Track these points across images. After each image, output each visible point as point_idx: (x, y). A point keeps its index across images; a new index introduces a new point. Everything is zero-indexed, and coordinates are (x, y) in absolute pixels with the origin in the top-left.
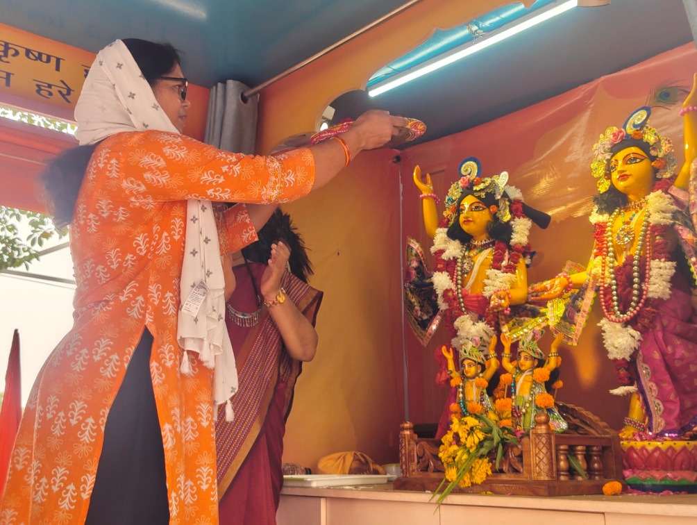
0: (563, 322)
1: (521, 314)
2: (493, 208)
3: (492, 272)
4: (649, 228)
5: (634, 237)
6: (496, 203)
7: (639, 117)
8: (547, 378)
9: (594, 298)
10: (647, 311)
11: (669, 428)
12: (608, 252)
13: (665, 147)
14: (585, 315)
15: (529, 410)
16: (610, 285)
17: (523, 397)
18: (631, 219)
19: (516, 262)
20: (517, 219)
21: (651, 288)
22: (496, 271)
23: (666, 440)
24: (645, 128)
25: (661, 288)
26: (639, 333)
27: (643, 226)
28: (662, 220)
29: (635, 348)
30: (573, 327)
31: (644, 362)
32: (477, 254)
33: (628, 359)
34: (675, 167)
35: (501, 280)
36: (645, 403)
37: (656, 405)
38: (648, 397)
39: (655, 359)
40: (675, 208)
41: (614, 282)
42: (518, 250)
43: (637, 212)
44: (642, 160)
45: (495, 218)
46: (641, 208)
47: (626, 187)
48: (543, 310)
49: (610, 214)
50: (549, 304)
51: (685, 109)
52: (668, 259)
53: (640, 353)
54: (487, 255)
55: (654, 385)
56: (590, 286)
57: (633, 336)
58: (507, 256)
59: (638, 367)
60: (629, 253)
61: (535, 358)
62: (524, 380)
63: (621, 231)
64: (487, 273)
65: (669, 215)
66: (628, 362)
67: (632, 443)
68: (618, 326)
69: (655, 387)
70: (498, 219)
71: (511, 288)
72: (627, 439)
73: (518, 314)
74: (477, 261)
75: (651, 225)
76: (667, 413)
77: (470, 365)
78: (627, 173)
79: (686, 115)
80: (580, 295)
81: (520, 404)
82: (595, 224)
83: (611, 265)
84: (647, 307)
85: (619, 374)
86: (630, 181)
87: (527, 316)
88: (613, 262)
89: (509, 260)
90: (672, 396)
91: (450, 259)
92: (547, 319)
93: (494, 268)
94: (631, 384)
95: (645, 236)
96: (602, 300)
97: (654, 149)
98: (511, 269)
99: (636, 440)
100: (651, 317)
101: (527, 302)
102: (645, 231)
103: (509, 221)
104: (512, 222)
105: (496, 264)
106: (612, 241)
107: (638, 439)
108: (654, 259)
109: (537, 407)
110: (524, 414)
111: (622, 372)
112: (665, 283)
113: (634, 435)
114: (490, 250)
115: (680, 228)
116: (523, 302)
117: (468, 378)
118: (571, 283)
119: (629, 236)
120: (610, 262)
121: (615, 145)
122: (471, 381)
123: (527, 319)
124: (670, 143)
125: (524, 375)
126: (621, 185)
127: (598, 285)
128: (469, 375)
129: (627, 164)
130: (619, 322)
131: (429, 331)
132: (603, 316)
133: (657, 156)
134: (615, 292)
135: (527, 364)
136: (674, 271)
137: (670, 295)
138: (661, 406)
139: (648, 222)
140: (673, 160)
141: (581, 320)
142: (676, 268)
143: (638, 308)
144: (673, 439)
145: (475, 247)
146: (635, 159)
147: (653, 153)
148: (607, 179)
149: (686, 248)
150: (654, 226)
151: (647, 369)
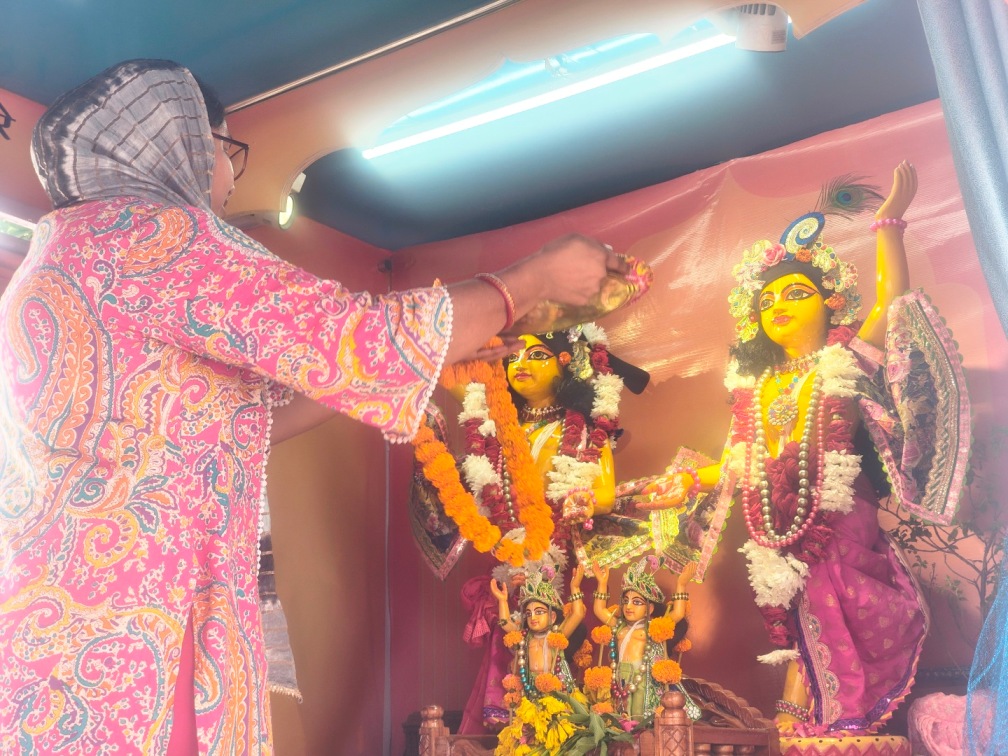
0: (679, 545)
1: (606, 529)
2: (565, 357)
3: (562, 461)
4: (822, 402)
5: (797, 415)
6: (569, 348)
7: (806, 227)
8: (671, 635)
9: (731, 508)
10: (820, 531)
11: (848, 715)
12: (755, 436)
13: (846, 278)
14: (717, 535)
15: (640, 687)
16: (759, 488)
17: (632, 666)
18: (792, 386)
19: (601, 445)
20: (601, 376)
21: (826, 495)
22: (570, 459)
23: (844, 735)
24: (815, 247)
25: (841, 495)
26: (807, 566)
27: (813, 397)
28: (842, 389)
29: (799, 589)
30: (697, 553)
31: (812, 611)
32: (535, 430)
33: (787, 606)
34: (859, 309)
35: (577, 473)
36: (811, 676)
37: (828, 680)
38: (816, 667)
39: (829, 608)
40: (859, 371)
41: (765, 483)
42: (603, 426)
43: (801, 375)
44: (810, 295)
45: (566, 373)
46: (807, 370)
47: (784, 336)
48: (643, 524)
49: (757, 376)
50: (653, 516)
51: (880, 221)
52: (852, 451)
53: (806, 597)
54: (552, 432)
55: (825, 648)
56: (725, 488)
57: (796, 571)
58: (584, 435)
59: (801, 619)
60: (789, 440)
61: (651, 602)
62: (633, 637)
63: (776, 404)
64: (554, 462)
65: (852, 383)
66: (786, 611)
67: (795, 741)
68: (772, 554)
69: (826, 652)
70: (571, 374)
71: (594, 487)
72: (785, 735)
73: (602, 529)
74: (536, 441)
75: (825, 396)
76: (845, 691)
77: (538, 612)
78: (788, 313)
79: (880, 231)
80: (709, 503)
81: (626, 676)
82: (735, 391)
83: (761, 456)
84: (819, 524)
85: (773, 630)
86: (792, 326)
87: (616, 533)
88: (763, 453)
89: (588, 441)
90: (854, 667)
91: (490, 435)
92: (650, 539)
93: (566, 454)
94: (790, 647)
95: (815, 413)
96: (747, 511)
97: (829, 279)
98: (592, 455)
99: (798, 736)
100: (824, 540)
101: (613, 511)
102: (816, 406)
103: (590, 379)
104: (594, 381)
105: (568, 447)
106: (761, 419)
107: (802, 734)
108: (828, 449)
109: (654, 681)
110: (633, 694)
111: (778, 628)
112: (846, 488)
113: (795, 729)
114: (556, 424)
115: (870, 403)
116: (609, 510)
117: (534, 633)
118: (697, 482)
119: (790, 413)
120: (759, 452)
121: (768, 269)
122: (539, 637)
123: (616, 538)
124: (853, 271)
125: (632, 629)
126: (776, 333)
127: (738, 486)
128: (537, 627)
129: (787, 299)
130: (775, 547)
131: (452, 554)
132: (748, 536)
133: (833, 291)
134: (765, 500)
135: (637, 611)
136: (859, 469)
137: (853, 506)
138: (836, 683)
139: (820, 392)
140: (856, 299)
141: (710, 542)
142: (861, 465)
143: (805, 526)
144: (855, 733)
145: (532, 418)
146: (800, 292)
147: (827, 285)
148: (753, 321)
149: (876, 435)
150: (830, 399)
151: (815, 622)
